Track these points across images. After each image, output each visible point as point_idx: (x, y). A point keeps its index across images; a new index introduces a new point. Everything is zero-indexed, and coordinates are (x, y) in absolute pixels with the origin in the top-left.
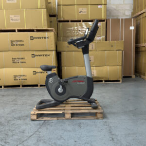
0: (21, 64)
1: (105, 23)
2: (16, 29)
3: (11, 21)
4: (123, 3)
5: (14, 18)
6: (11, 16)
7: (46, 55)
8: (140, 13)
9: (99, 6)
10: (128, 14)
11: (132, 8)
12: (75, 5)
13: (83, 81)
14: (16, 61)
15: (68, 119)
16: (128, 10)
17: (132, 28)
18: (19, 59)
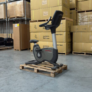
0: (47, 39)
2: (46, 20)
3: (44, 15)
5: (45, 13)
6: (44, 12)
7: (60, 34)
13: (51, 51)
14: (45, 37)
18: (46, 36)
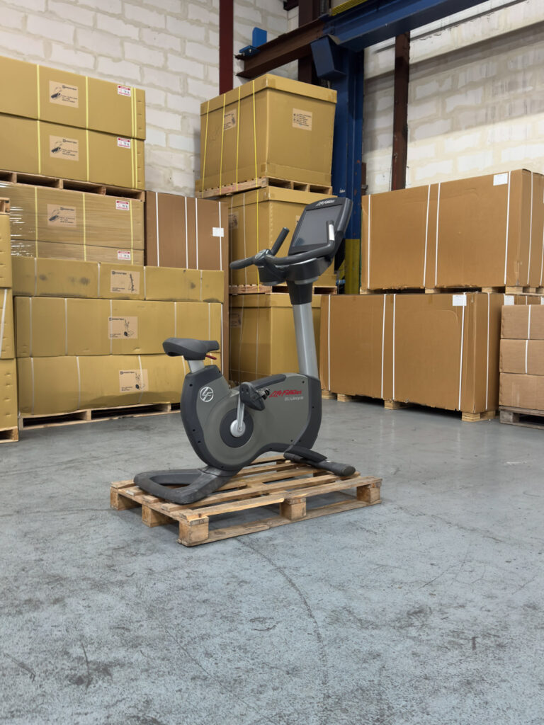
1: (139, 202)
4: (164, 145)
8: (237, 187)
9: (121, 143)
10: (181, 186)
11: (193, 167)
12: (36, 120)
15: (298, 520)
16: (181, 170)
17: (219, 232)
